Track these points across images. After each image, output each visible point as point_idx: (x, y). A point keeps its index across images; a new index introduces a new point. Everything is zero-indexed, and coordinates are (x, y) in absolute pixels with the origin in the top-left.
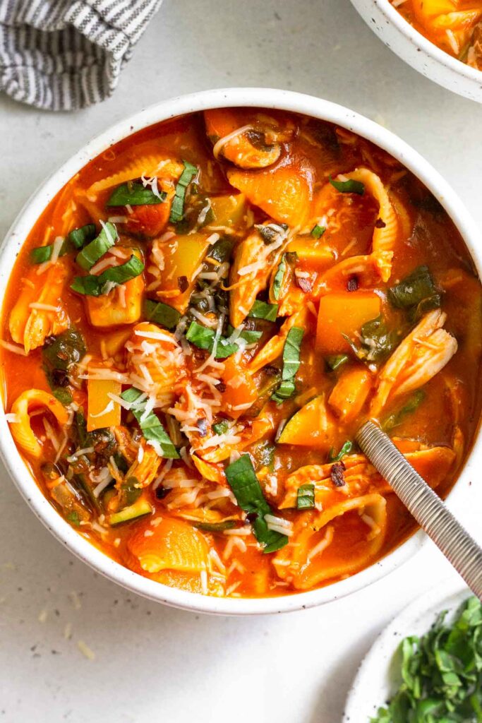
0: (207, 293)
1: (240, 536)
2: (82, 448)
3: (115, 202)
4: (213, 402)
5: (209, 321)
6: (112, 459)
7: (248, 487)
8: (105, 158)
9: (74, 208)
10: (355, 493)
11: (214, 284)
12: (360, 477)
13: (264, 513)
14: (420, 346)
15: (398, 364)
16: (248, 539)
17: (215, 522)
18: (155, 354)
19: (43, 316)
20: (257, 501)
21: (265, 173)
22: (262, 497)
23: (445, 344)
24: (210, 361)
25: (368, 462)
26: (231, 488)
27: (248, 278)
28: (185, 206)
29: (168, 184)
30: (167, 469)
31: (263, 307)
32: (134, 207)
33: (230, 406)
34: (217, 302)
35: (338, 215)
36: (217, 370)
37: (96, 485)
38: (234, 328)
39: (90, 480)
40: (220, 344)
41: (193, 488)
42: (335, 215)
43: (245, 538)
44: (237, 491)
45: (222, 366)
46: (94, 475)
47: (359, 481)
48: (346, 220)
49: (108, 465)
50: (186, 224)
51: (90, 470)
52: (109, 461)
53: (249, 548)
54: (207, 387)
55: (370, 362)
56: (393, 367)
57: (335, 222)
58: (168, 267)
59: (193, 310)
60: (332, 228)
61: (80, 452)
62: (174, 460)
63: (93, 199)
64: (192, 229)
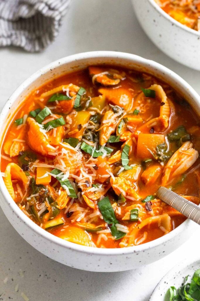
0: (90, 133)
1: (105, 234)
2: (33, 194)
3: (51, 100)
4: (92, 175)
5: (91, 143)
6: (47, 199)
7: (108, 210)
8: (48, 86)
9: (34, 104)
10: (156, 214)
11: (93, 130)
12: (159, 208)
13: (115, 223)
14: (183, 154)
15: (173, 161)
16: (108, 235)
17: (93, 228)
18: (67, 155)
19: (19, 144)
20: (112, 218)
21: (114, 88)
22: (114, 216)
23: (193, 153)
24: (91, 159)
25: (162, 201)
26: (100, 211)
27: (107, 125)
28: (80, 102)
29: (73, 93)
30: (71, 203)
31: (114, 138)
32: (59, 101)
33: (100, 176)
34: (94, 137)
35: (145, 107)
36: (94, 162)
37: (39, 210)
38: (101, 146)
39: (37, 209)
40: (95, 152)
41: (83, 212)
42: (143, 106)
43: (106, 234)
44: (103, 212)
45: (96, 160)
46: (39, 206)
47: (158, 209)
48: (148, 108)
49: (45, 202)
50: (81, 108)
51: (37, 203)
52: (45, 200)
53: (109, 238)
54: (90, 169)
55: (161, 161)
56: (171, 163)
57: (144, 109)
58: (73, 122)
59: (83, 140)
60: (142, 111)
61: (32, 196)
62: (75, 199)
63: (42, 100)
64: (83, 109)
